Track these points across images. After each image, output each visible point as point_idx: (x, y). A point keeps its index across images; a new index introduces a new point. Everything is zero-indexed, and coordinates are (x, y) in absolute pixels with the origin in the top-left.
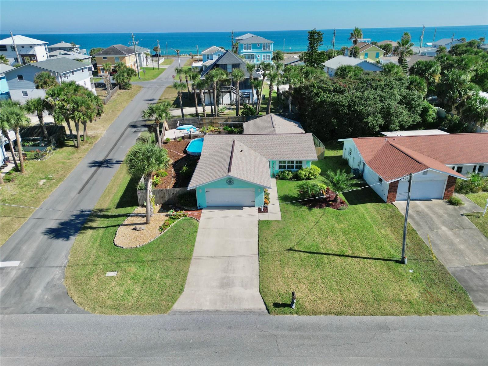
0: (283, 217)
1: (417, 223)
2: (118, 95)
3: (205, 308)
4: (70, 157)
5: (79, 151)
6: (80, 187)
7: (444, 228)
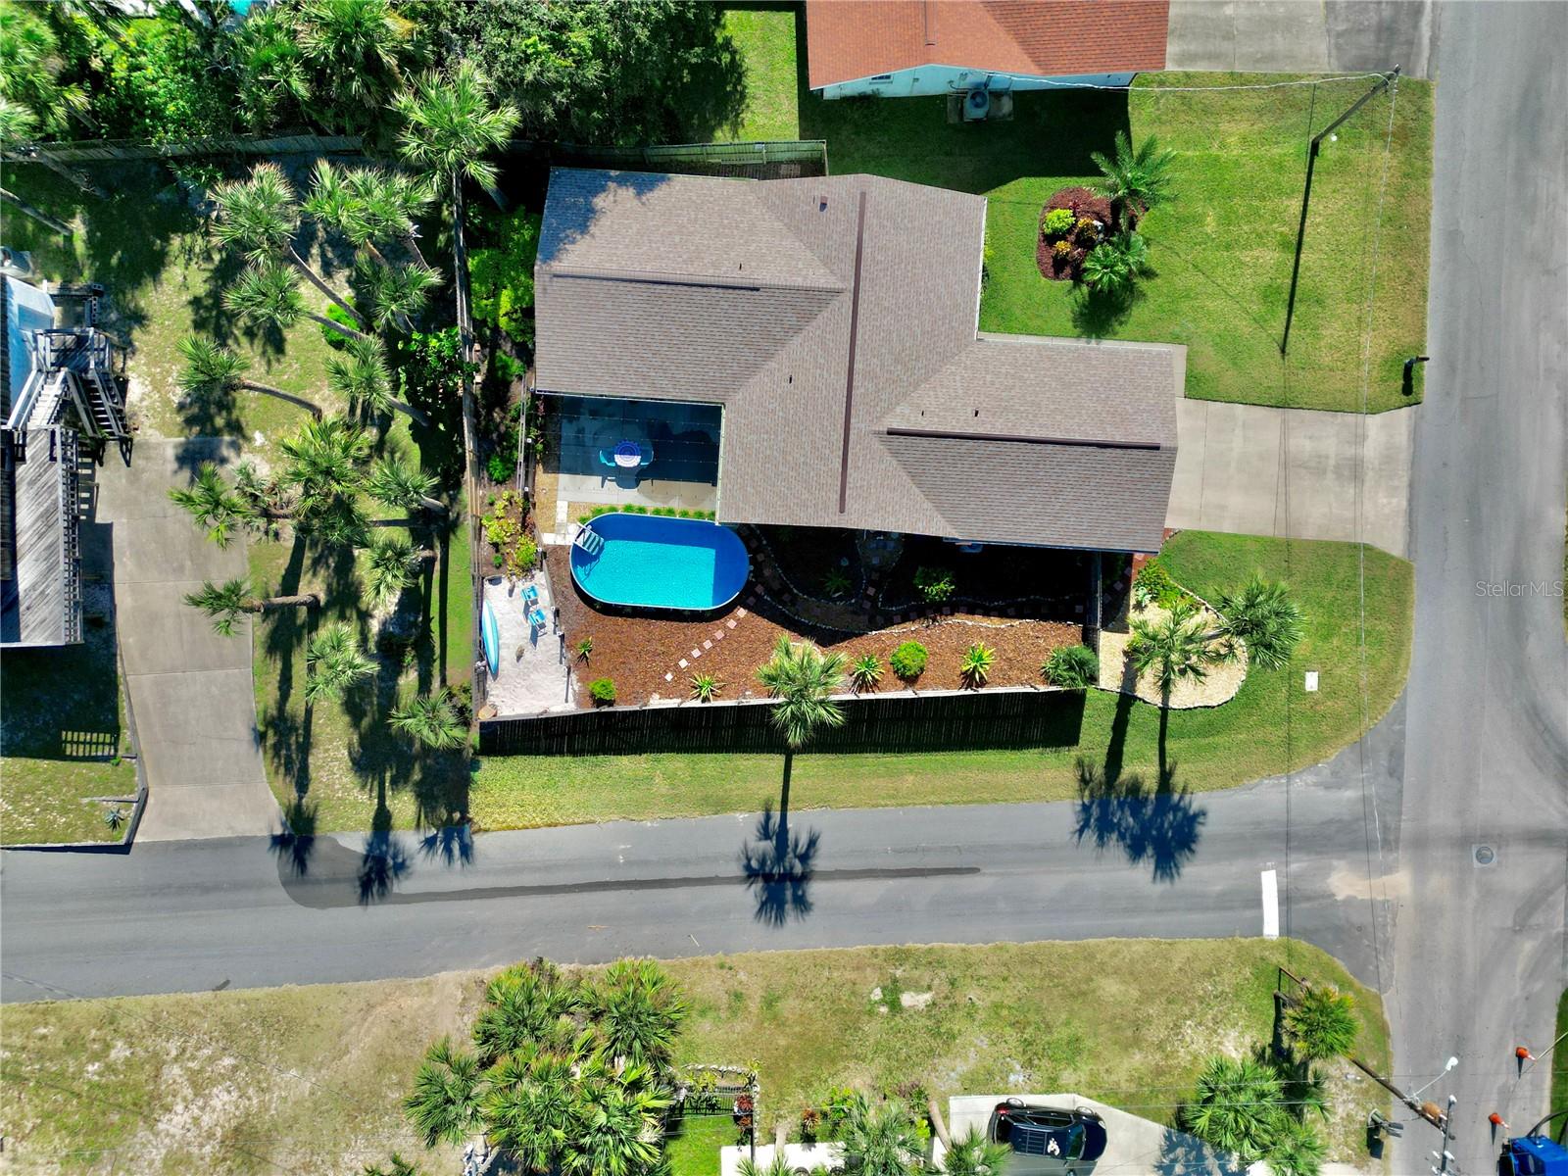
3: (1404, 504)
6: (939, 883)
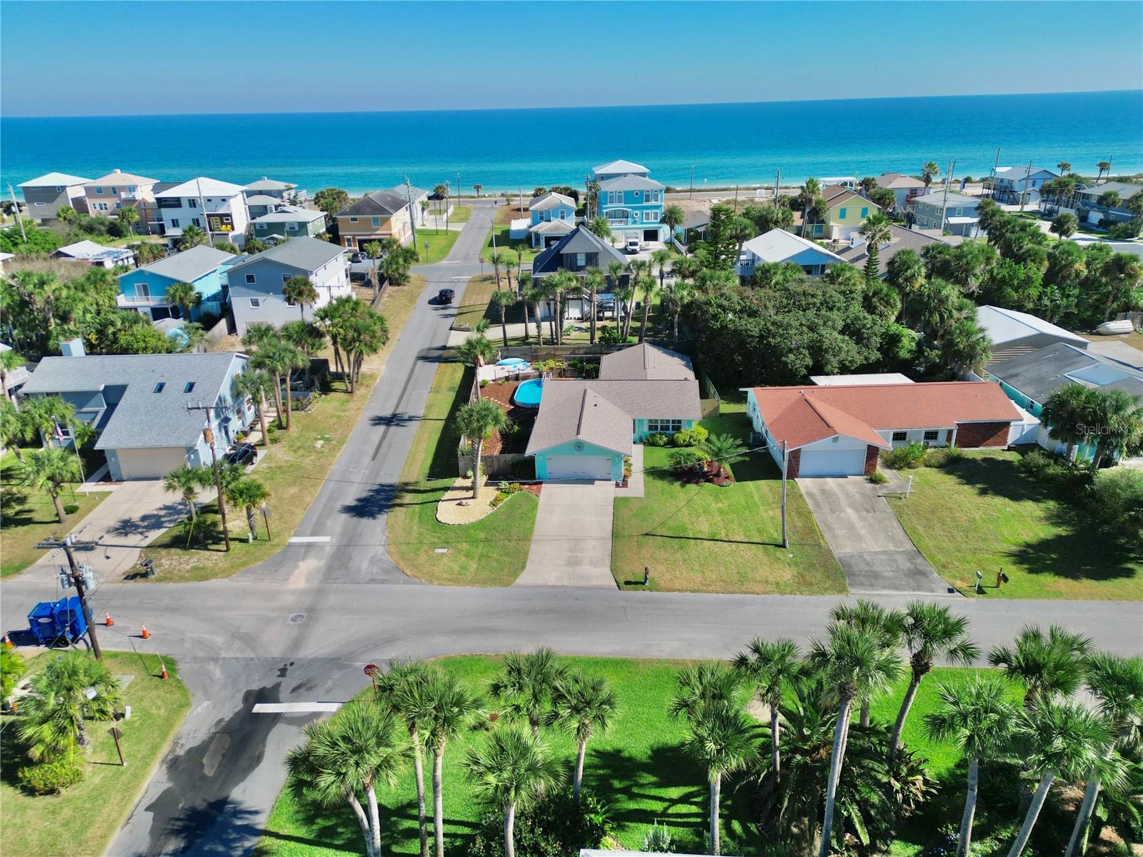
0: (647, 493)
1: (817, 504)
2: (390, 296)
3: (550, 583)
4: (344, 408)
5: (355, 398)
6: (372, 451)
7: (849, 510)
